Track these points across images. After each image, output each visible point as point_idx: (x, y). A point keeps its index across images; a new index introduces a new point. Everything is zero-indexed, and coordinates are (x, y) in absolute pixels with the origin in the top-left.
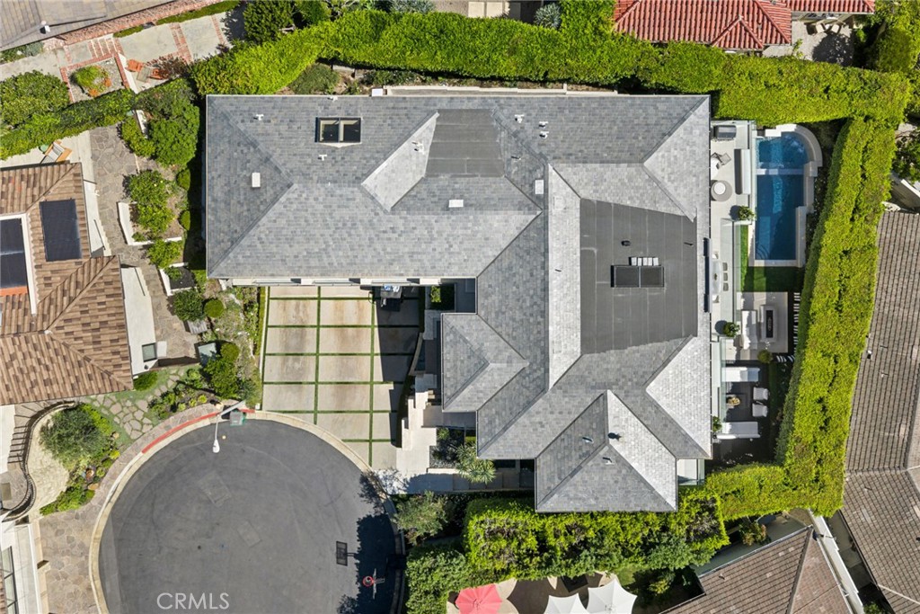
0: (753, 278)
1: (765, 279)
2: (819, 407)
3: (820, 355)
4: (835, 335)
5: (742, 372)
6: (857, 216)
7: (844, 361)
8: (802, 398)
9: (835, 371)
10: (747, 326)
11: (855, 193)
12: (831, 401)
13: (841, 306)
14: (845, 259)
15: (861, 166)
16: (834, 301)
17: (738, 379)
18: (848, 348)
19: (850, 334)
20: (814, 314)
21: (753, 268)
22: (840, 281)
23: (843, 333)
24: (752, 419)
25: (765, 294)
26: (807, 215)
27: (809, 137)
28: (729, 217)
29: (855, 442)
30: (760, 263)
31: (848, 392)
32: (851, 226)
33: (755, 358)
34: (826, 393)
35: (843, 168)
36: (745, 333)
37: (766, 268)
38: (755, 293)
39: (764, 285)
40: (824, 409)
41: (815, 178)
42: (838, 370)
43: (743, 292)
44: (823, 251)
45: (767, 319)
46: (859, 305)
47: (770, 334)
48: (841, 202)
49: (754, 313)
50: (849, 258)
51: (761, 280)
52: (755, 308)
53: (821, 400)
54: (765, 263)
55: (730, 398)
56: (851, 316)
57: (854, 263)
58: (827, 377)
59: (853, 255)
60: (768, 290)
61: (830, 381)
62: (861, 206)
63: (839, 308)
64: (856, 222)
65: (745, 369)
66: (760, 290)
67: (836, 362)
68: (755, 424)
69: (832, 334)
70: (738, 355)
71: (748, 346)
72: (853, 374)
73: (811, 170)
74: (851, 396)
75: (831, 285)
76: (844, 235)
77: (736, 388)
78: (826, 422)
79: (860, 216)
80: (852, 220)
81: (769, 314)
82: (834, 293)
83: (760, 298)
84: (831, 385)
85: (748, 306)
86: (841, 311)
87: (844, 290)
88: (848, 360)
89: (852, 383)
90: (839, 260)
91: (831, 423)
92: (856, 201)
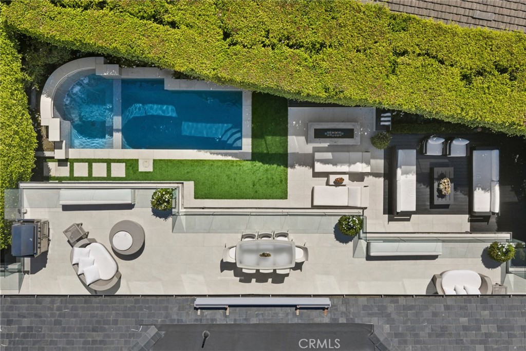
0: (268, 154)
1: (269, 138)
2: (478, 81)
3: (393, 78)
4: (361, 55)
5: (403, 174)
6: (167, 18)
7: (403, 39)
8: (462, 109)
9: (419, 55)
10: (335, 164)
11: (129, 20)
12: (468, 62)
13: (314, 45)
14: (237, 38)
15: (86, 8)
16: (306, 56)
17: (413, 177)
18: (382, 33)
19: (360, 31)
20: (327, 90)
21: (253, 153)
22: (273, 46)
23: (359, 43)
24: (469, 158)
25: (290, 138)
26: (177, 78)
27: (56, 80)
28: (170, 219)
29: (513, 13)
30: (247, 144)
31: (455, 34)
32: (183, 27)
33: (381, 152)
34: (456, 70)
35: (87, 41)
36: (345, 168)
37: (255, 136)
38: (289, 152)
39: (278, 138)
40: (479, 73)
41: (120, 66)
42: (418, 51)
43: (286, 166)
44: (223, 74)
45: (326, 137)
46: (313, 15)
47: (349, 134)
48: (143, 43)
49: (318, 155)
50: (237, 30)
51: (271, 143)
52: (311, 151)
53: (465, 77)
54: (247, 137)
55: (440, 191)
56: (330, 28)
57: (243, 23)
58: (430, 69)
59: (231, 24)
60: (285, 133)
61: (436, 64)
62: (151, 11)
63: (318, 47)
64: (177, 19)
65: (399, 171)
66: (285, 145)
67: (404, 53)
68: (476, 154)
69: (360, 60)
70: (376, 175)
71: (364, 165)
72: (425, 26)
73: (110, 72)
74: (460, 29)
75: (280, 61)
76: (198, 39)
77: (426, 179)
78: (503, 71)
79: (166, 11)
80: (173, 24)
81: (320, 134)
82: (292, 57)
83: (296, 144)
84: (442, 62)
85: (308, 161)
86: (322, 45)
87: (288, 38)
88: (402, 34)
89: (440, 28)
90: (238, 47)
92: (143, 18)
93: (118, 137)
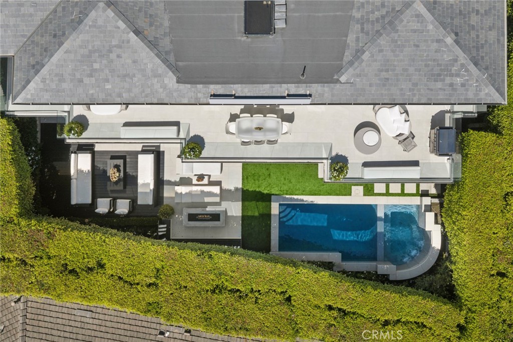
0: (258, 201)
1: (257, 214)
2: (92, 263)
3: (158, 266)
4: (183, 284)
5: (148, 184)
6: (335, 313)
7: (151, 296)
8: (104, 241)
9: (138, 284)
10: (202, 192)
11: (364, 311)
12: (100, 279)
13: (220, 292)
14: (280, 298)
15: (398, 321)
16: (226, 284)
17: (140, 181)
18: (166, 301)
19: (184, 303)
20: (210, 257)
21: (270, 201)
22: (252, 291)
23: (185, 294)
24: (94, 197)
25: (240, 214)
26: (331, 263)
27: (428, 261)
28: (334, 154)
29: (60, 315)
30: (275, 209)
31: (110, 300)
32: (323, 307)
33: (165, 202)
34: (110, 272)
35: (397, 296)
36: (195, 188)
37: (269, 216)
38: (241, 202)
39: (250, 213)
40: (91, 269)
41: (376, 272)
42: (139, 287)
43: (242, 189)
44: (291, 269)
45: (210, 215)
46: (221, 315)
47: (192, 217)
48: (353, 294)
49: (217, 199)
50: (281, 303)
51: (255, 210)
52: (223, 203)
53: (101, 266)
54: (275, 215)
55: (119, 171)
56: (207, 305)
57: (276, 309)
58: (130, 273)
59: (285, 308)
60: (244, 218)
61: (125, 277)
62: (347, 319)
63: (218, 289)
64: (327, 313)
65: (152, 187)
66: (244, 209)
67: (150, 285)
68: (89, 201)
69: (184, 280)
70: (170, 183)
71: (179, 192)
72: (133, 307)
73: (384, 268)
74: (106, 304)
75: (247, 280)
76: (311, 297)
77: (129, 180)
78: (73, 272)
79: (335, 318)
80: (330, 308)
81: (215, 217)
82: (236, 283)
83: (235, 209)
84: (120, 278)
85: (225, 195)
86: (213, 292)
87: (240, 297)
88: (151, 300)
89: (121, 305)
90: (279, 290)
91: (71, 277)
92: (354, 313)
93: (380, 214)
